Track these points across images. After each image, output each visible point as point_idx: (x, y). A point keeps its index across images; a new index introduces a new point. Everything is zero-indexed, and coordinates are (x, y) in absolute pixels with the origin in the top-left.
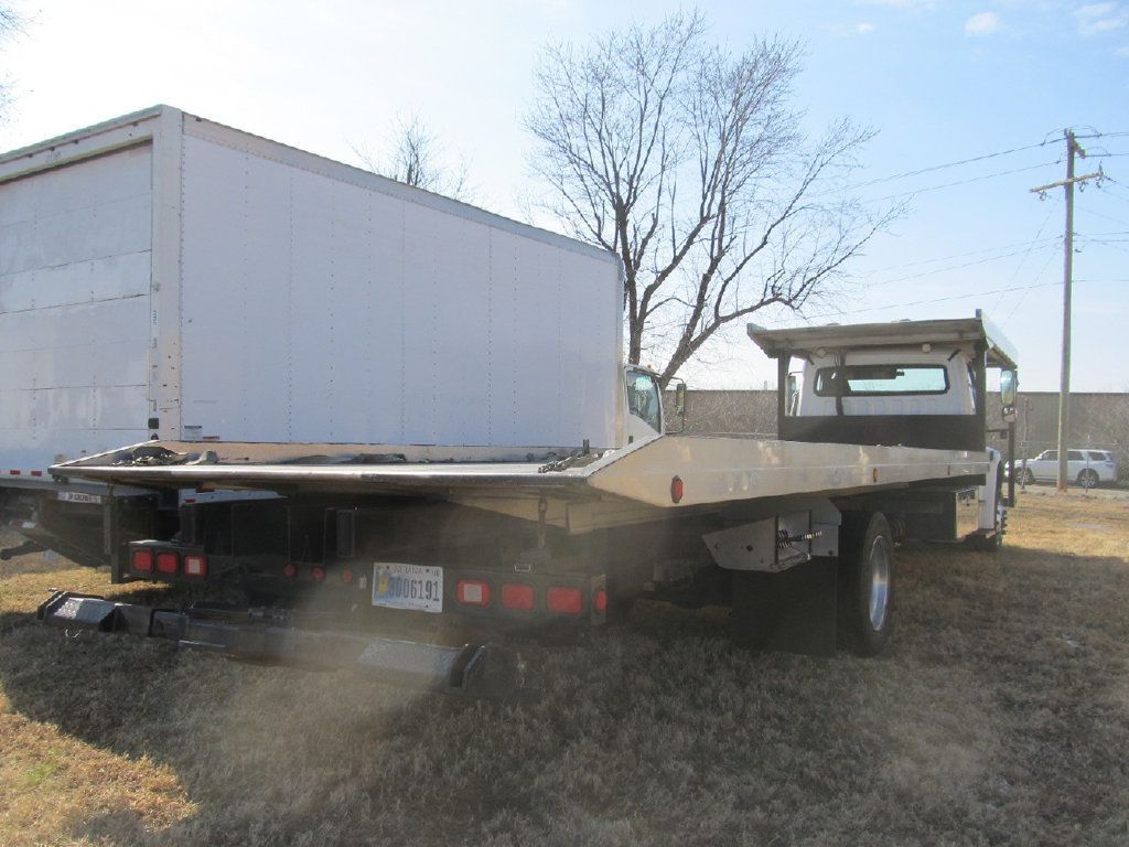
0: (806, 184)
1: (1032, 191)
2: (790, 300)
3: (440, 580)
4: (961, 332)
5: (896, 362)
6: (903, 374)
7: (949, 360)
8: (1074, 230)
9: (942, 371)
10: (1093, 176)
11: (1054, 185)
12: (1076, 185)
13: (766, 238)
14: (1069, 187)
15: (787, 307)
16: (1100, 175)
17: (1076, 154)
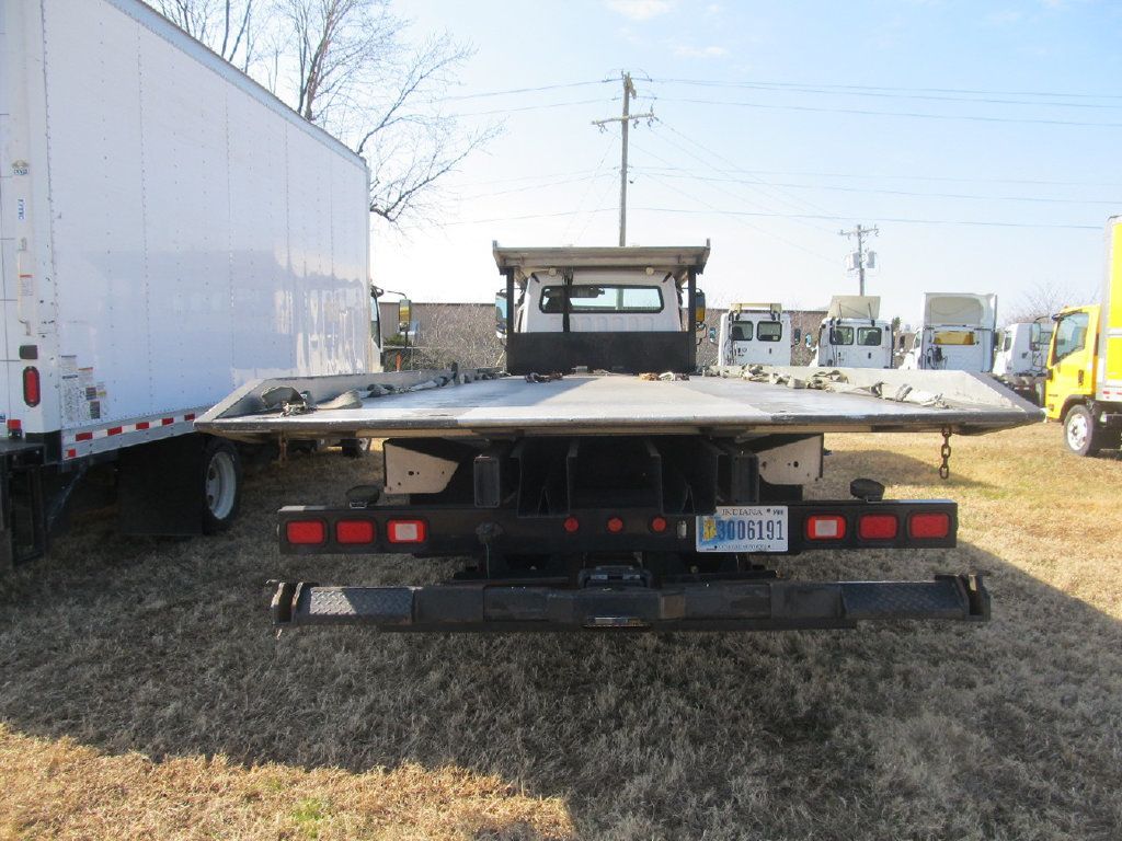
0: (404, 94)
1: (593, 123)
2: (388, 211)
3: (785, 519)
4: (679, 257)
5: (599, 283)
6: (603, 293)
7: (665, 281)
8: (628, 163)
9: (656, 291)
10: (646, 116)
11: (612, 120)
12: (631, 122)
13: (361, 147)
14: (625, 123)
15: (383, 217)
16: (651, 116)
17: (630, 95)
